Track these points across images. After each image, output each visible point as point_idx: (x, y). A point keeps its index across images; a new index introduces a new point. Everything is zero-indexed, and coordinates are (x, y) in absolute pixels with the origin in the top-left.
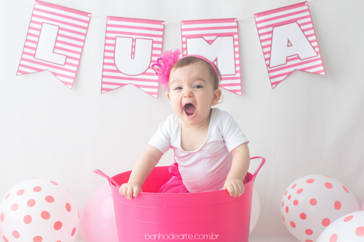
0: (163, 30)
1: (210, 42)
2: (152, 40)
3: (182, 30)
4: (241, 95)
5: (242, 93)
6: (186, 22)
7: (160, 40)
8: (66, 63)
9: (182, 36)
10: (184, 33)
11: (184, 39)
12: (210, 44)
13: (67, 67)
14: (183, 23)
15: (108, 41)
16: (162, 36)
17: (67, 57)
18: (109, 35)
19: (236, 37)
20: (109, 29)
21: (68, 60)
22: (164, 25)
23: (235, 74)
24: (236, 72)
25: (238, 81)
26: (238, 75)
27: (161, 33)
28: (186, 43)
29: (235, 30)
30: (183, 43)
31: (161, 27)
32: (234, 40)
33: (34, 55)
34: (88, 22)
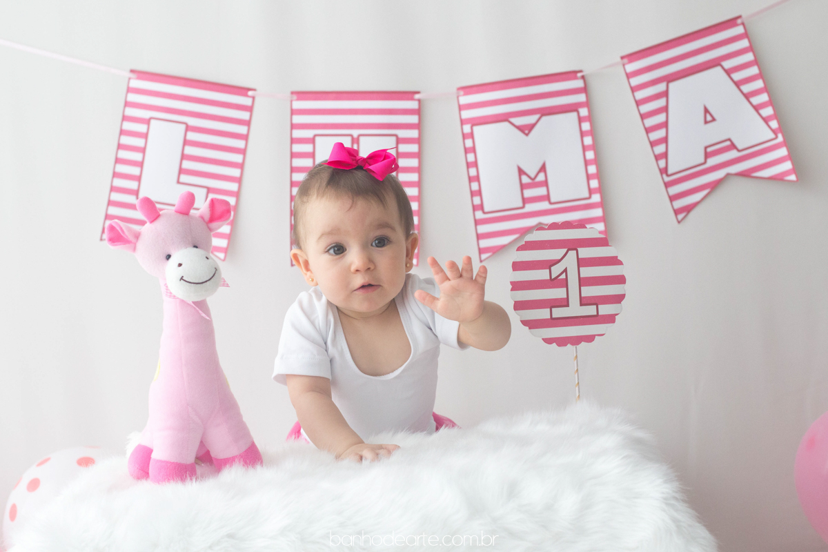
0: (418, 112)
1: (526, 130)
2: (396, 135)
3: (461, 108)
6: (468, 90)
7: (414, 134)
9: (463, 122)
10: (467, 114)
11: (467, 129)
12: (527, 135)
14: (461, 92)
15: (298, 148)
16: (417, 126)
17: (208, 189)
18: (298, 134)
19: (584, 112)
20: (298, 119)
22: (419, 101)
23: (590, 198)
24: (591, 191)
25: (598, 212)
26: (596, 198)
27: (413, 119)
28: (471, 135)
29: (581, 98)
30: (465, 136)
31: (412, 105)
32: (581, 120)
33: (136, 193)
34: (250, 109)
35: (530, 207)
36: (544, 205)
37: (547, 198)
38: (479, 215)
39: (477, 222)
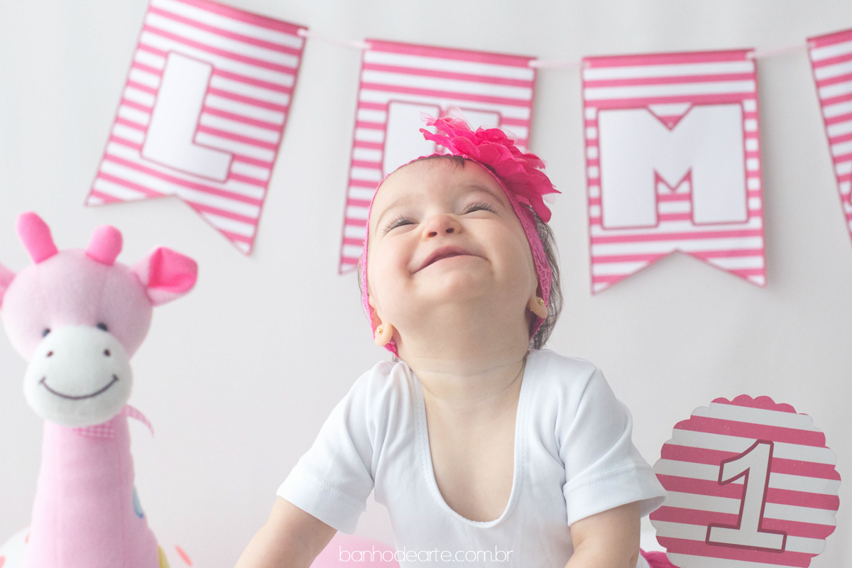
0: (531, 85)
1: (670, 122)
2: (499, 114)
3: (586, 85)
4: (764, 286)
5: (766, 280)
6: (597, 61)
7: (523, 113)
8: (231, 176)
9: (586, 104)
10: (592, 94)
11: (591, 114)
12: (671, 129)
13: (233, 186)
14: (588, 64)
15: (366, 115)
16: (530, 104)
17: (235, 157)
18: (368, 96)
19: (750, 106)
20: (370, 76)
21: (239, 168)
22: (535, 70)
23: (747, 222)
24: (750, 214)
25: (756, 243)
26: (756, 223)
27: (525, 94)
28: (595, 123)
29: (749, 86)
30: (587, 124)
31: (524, 74)
32: (745, 116)
33: (139, 148)
34: (299, 53)
35: (666, 227)
36: (685, 226)
37: (689, 216)
38: (597, 231)
39: (594, 241)
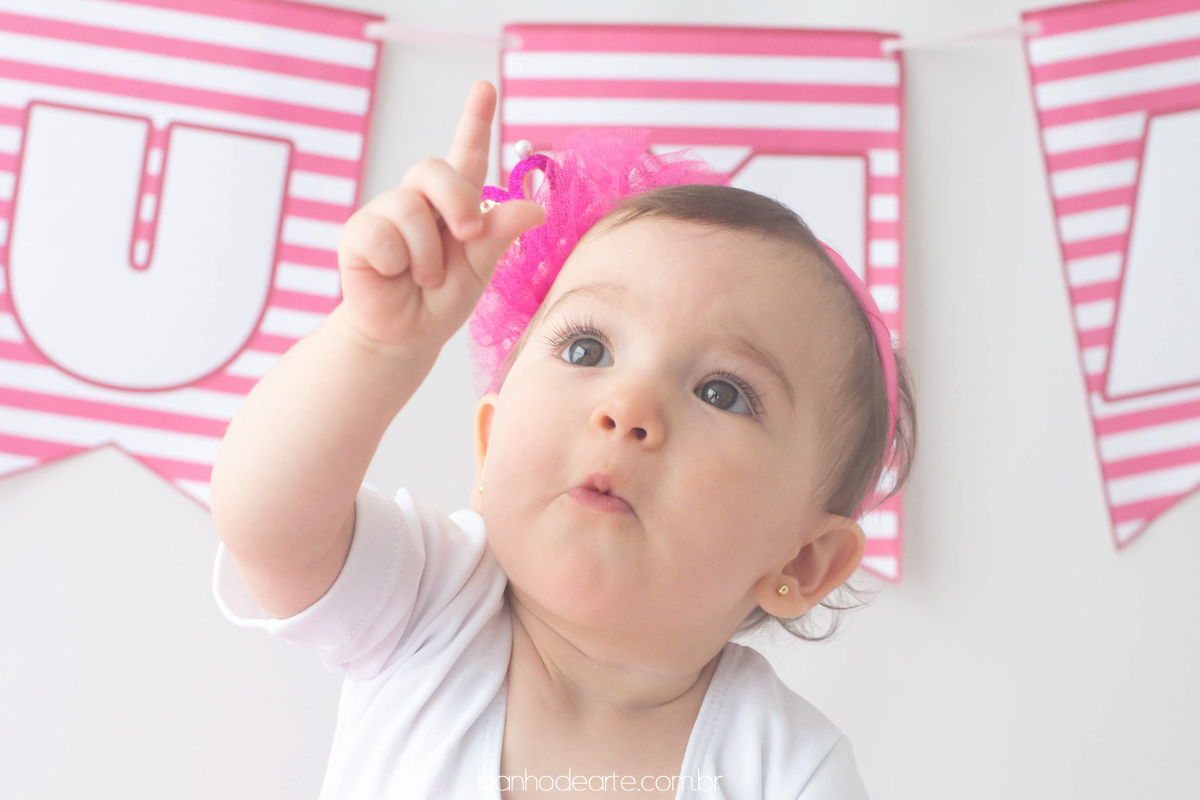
0: (368, 79)
2: (289, 143)
3: (508, 88)
4: (896, 581)
5: (900, 568)
6: (538, 35)
7: (346, 146)
9: (505, 136)
10: (522, 111)
14: (516, 41)
16: (362, 124)
19: (885, 162)
22: (379, 44)
27: (352, 100)
29: (883, 118)
31: (354, 54)
32: (872, 185)
